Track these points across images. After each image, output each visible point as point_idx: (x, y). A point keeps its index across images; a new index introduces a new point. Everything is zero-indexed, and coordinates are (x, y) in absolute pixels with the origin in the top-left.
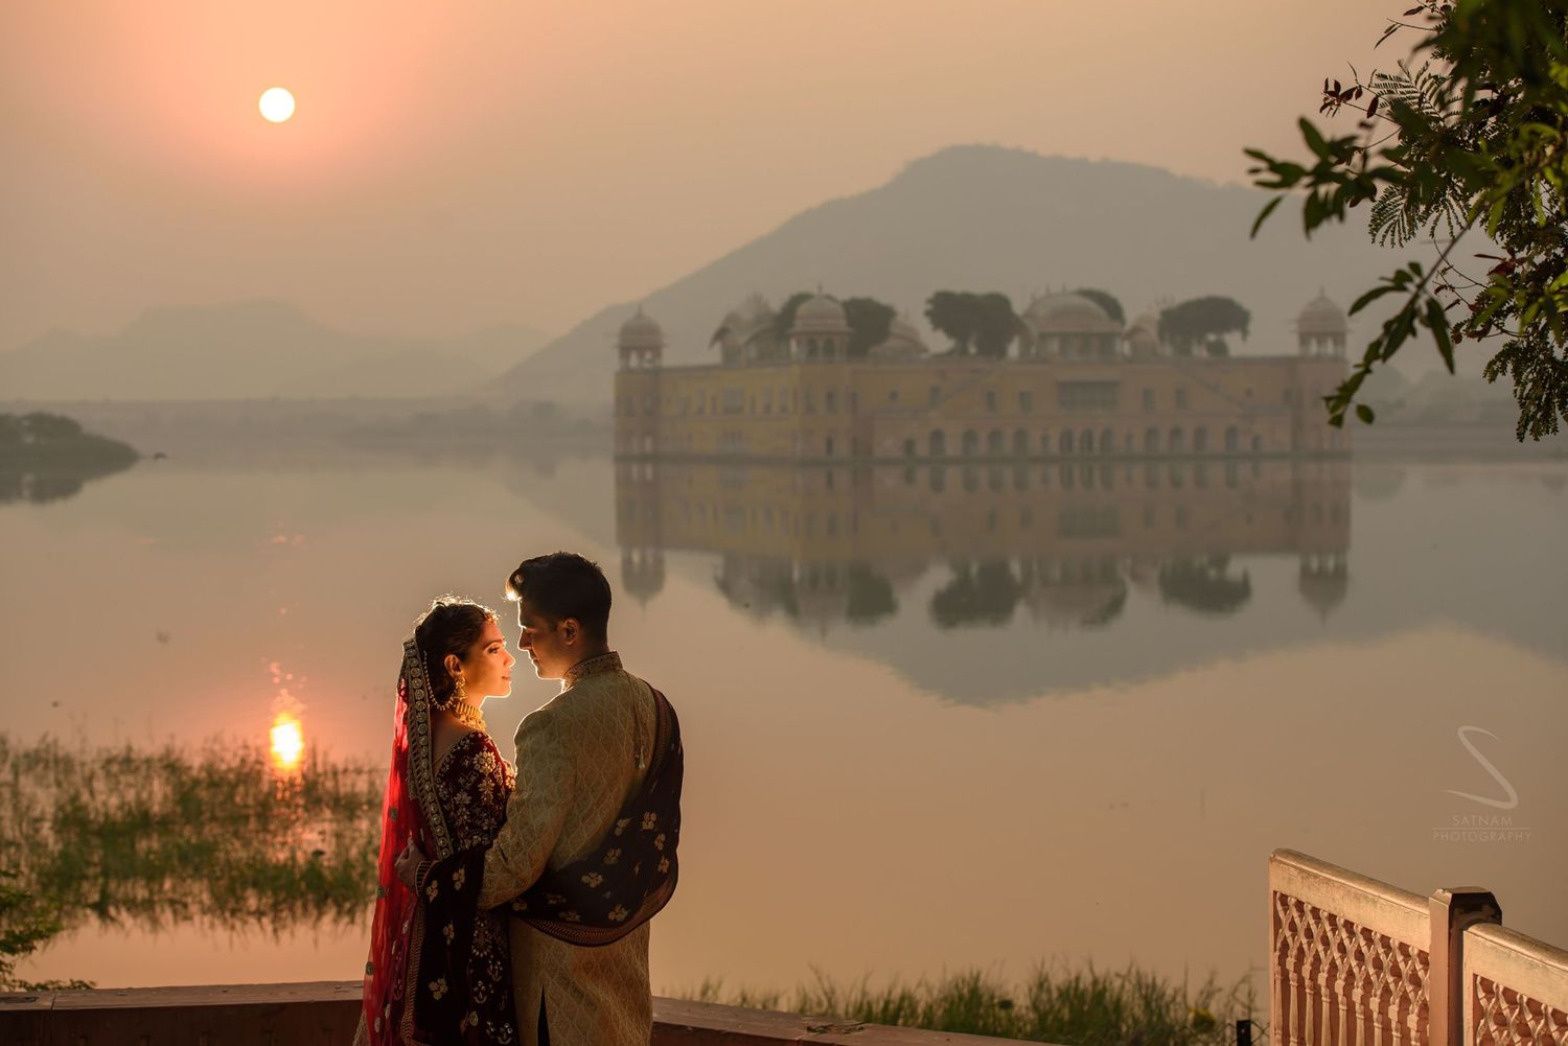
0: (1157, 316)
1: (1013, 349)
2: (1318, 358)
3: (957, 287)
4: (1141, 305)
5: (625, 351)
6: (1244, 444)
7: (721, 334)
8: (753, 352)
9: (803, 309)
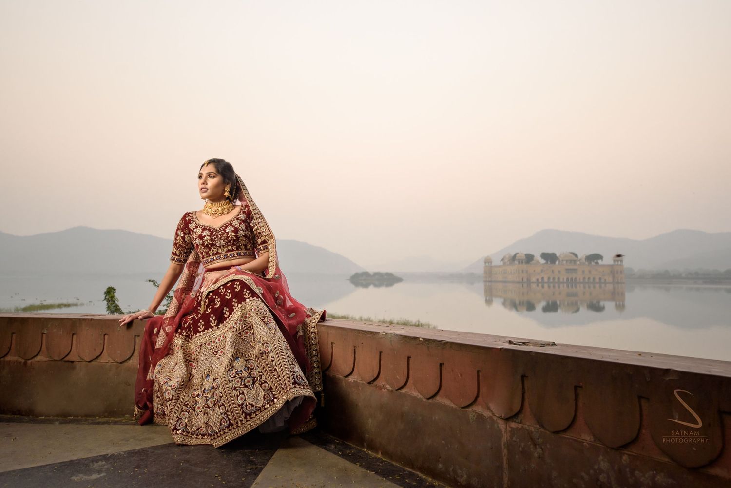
0: (585, 257)
1: (557, 263)
2: (617, 265)
3: (546, 251)
4: (582, 255)
5: (486, 263)
6: (603, 281)
7: (503, 260)
8: (508, 263)
9: (517, 255)
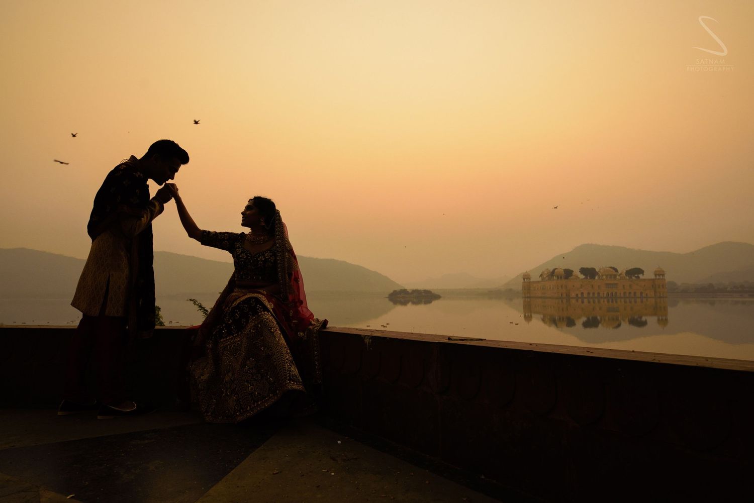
0: (625, 271)
1: (597, 278)
2: (659, 279)
3: (585, 267)
4: (622, 269)
5: (524, 279)
6: (644, 295)
7: (541, 275)
8: (547, 279)
9: (556, 271)
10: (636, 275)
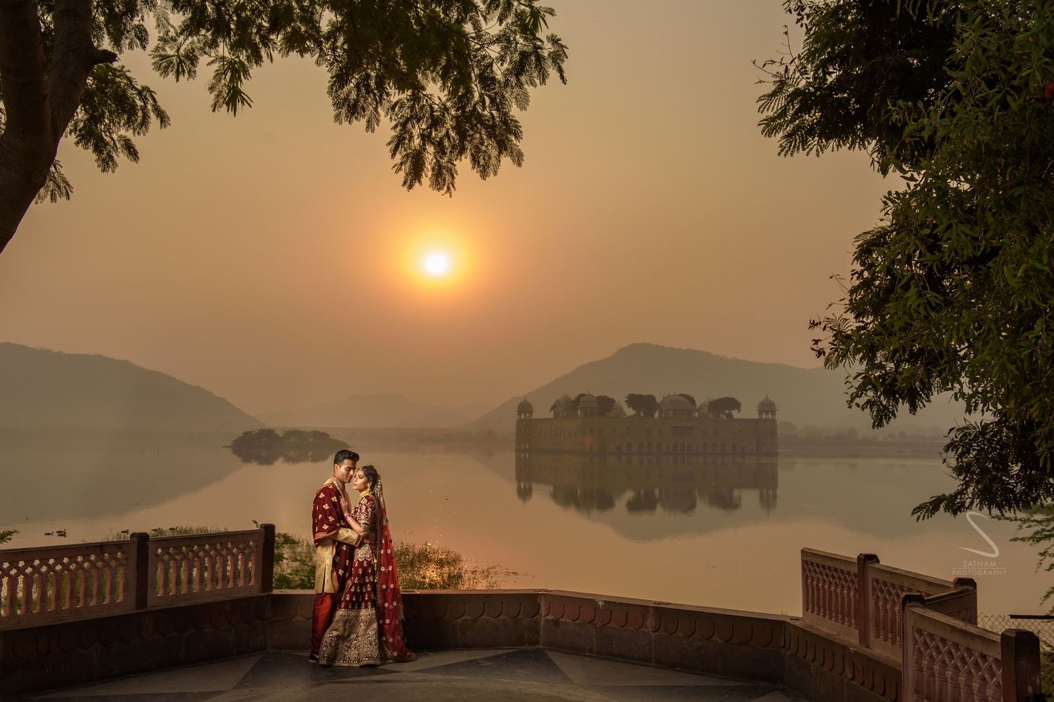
0: (708, 404)
2: (766, 420)
3: (637, 393)
4: (702, 400)
5: (520, 413)
6: (739, 450)
8: (565, 414)
9: (582, 399)
10: (727, 412)
